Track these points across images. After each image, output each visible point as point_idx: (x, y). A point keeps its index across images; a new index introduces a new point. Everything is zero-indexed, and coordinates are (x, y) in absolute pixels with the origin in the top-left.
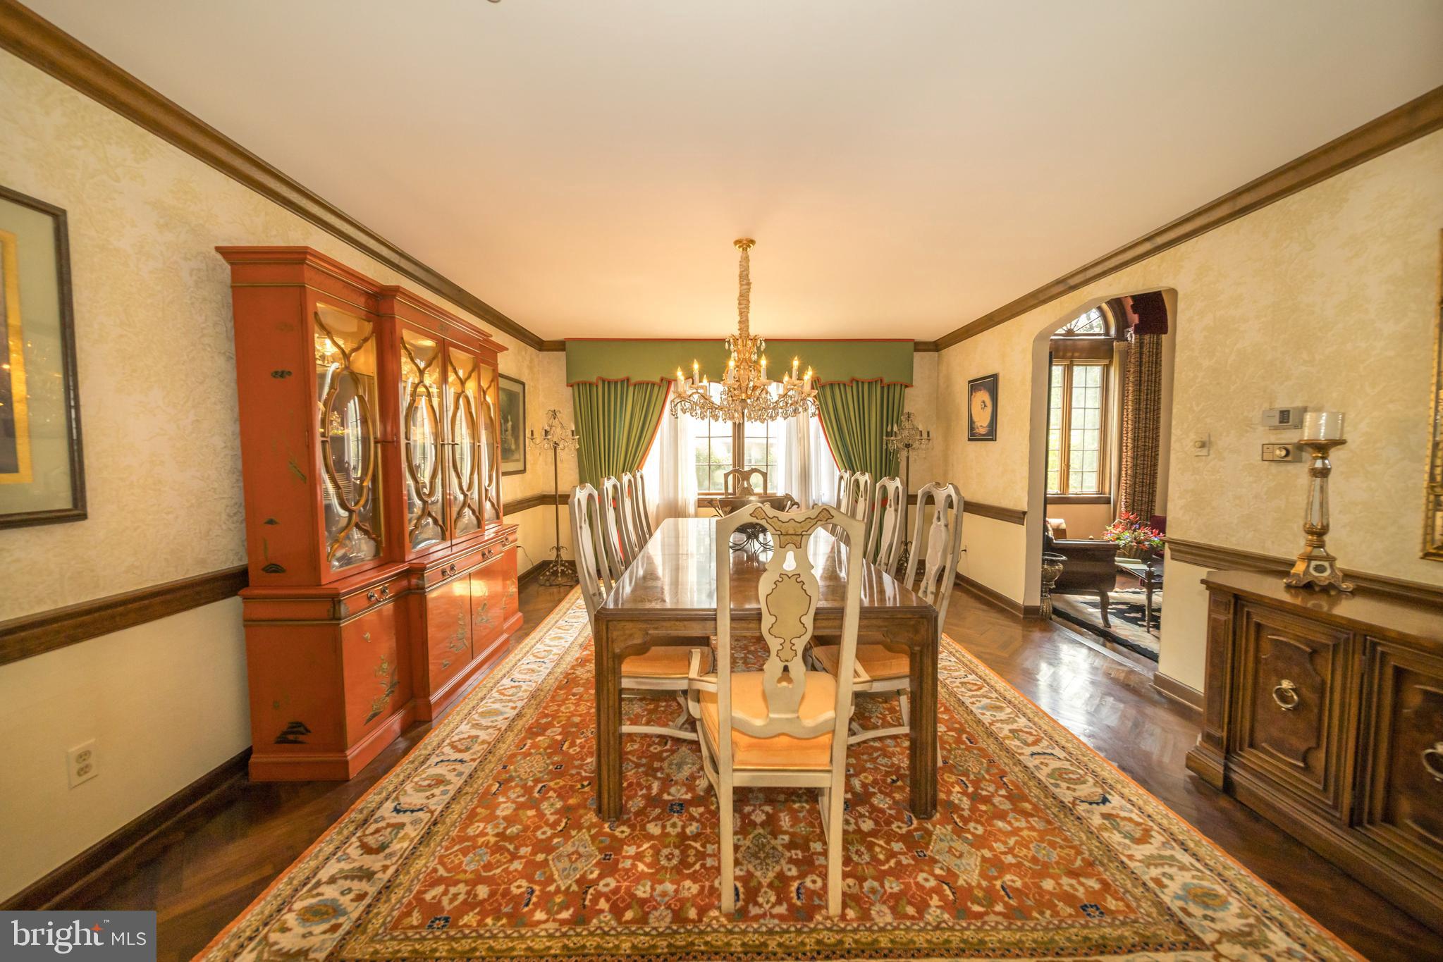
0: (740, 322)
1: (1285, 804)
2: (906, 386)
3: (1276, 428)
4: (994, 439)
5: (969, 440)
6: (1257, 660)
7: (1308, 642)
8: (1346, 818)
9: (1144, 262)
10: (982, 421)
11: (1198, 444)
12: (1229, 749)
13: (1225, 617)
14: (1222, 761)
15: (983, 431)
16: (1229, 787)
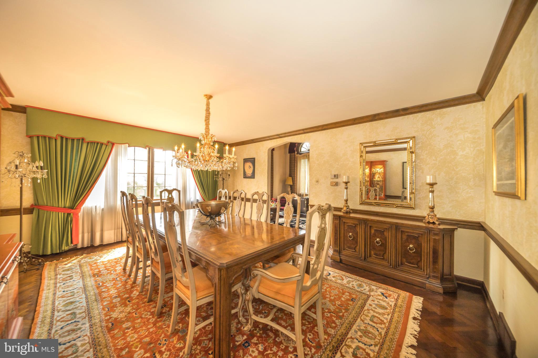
0: (206, 128)
1: (352, 260)
2: (221, 158)
3: (332, 178)
4: (254, 178)
5: (244, 178)
6: (344, 230)
7: (354, 224)
8: (363, 259)
9: (301, 135)
10: (249, 172)
11: (316, 181)
12: (339, 252)
13: (337, 222)
14: (338, 255)
15: (249, 175)
16: (341, 261)
